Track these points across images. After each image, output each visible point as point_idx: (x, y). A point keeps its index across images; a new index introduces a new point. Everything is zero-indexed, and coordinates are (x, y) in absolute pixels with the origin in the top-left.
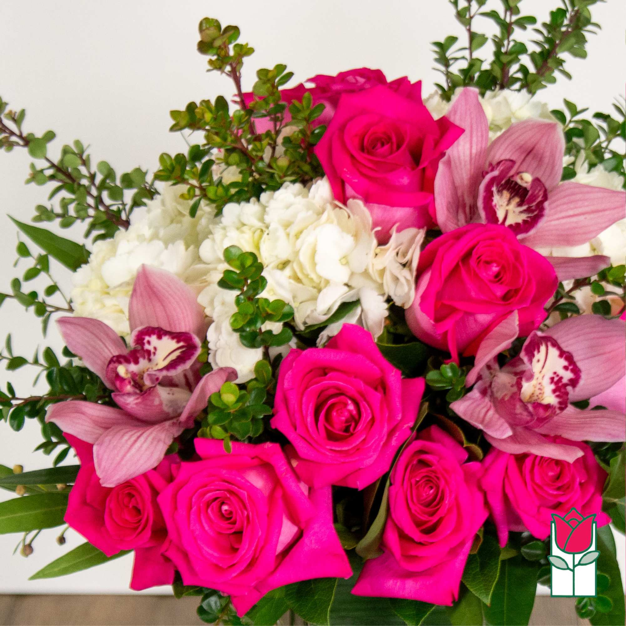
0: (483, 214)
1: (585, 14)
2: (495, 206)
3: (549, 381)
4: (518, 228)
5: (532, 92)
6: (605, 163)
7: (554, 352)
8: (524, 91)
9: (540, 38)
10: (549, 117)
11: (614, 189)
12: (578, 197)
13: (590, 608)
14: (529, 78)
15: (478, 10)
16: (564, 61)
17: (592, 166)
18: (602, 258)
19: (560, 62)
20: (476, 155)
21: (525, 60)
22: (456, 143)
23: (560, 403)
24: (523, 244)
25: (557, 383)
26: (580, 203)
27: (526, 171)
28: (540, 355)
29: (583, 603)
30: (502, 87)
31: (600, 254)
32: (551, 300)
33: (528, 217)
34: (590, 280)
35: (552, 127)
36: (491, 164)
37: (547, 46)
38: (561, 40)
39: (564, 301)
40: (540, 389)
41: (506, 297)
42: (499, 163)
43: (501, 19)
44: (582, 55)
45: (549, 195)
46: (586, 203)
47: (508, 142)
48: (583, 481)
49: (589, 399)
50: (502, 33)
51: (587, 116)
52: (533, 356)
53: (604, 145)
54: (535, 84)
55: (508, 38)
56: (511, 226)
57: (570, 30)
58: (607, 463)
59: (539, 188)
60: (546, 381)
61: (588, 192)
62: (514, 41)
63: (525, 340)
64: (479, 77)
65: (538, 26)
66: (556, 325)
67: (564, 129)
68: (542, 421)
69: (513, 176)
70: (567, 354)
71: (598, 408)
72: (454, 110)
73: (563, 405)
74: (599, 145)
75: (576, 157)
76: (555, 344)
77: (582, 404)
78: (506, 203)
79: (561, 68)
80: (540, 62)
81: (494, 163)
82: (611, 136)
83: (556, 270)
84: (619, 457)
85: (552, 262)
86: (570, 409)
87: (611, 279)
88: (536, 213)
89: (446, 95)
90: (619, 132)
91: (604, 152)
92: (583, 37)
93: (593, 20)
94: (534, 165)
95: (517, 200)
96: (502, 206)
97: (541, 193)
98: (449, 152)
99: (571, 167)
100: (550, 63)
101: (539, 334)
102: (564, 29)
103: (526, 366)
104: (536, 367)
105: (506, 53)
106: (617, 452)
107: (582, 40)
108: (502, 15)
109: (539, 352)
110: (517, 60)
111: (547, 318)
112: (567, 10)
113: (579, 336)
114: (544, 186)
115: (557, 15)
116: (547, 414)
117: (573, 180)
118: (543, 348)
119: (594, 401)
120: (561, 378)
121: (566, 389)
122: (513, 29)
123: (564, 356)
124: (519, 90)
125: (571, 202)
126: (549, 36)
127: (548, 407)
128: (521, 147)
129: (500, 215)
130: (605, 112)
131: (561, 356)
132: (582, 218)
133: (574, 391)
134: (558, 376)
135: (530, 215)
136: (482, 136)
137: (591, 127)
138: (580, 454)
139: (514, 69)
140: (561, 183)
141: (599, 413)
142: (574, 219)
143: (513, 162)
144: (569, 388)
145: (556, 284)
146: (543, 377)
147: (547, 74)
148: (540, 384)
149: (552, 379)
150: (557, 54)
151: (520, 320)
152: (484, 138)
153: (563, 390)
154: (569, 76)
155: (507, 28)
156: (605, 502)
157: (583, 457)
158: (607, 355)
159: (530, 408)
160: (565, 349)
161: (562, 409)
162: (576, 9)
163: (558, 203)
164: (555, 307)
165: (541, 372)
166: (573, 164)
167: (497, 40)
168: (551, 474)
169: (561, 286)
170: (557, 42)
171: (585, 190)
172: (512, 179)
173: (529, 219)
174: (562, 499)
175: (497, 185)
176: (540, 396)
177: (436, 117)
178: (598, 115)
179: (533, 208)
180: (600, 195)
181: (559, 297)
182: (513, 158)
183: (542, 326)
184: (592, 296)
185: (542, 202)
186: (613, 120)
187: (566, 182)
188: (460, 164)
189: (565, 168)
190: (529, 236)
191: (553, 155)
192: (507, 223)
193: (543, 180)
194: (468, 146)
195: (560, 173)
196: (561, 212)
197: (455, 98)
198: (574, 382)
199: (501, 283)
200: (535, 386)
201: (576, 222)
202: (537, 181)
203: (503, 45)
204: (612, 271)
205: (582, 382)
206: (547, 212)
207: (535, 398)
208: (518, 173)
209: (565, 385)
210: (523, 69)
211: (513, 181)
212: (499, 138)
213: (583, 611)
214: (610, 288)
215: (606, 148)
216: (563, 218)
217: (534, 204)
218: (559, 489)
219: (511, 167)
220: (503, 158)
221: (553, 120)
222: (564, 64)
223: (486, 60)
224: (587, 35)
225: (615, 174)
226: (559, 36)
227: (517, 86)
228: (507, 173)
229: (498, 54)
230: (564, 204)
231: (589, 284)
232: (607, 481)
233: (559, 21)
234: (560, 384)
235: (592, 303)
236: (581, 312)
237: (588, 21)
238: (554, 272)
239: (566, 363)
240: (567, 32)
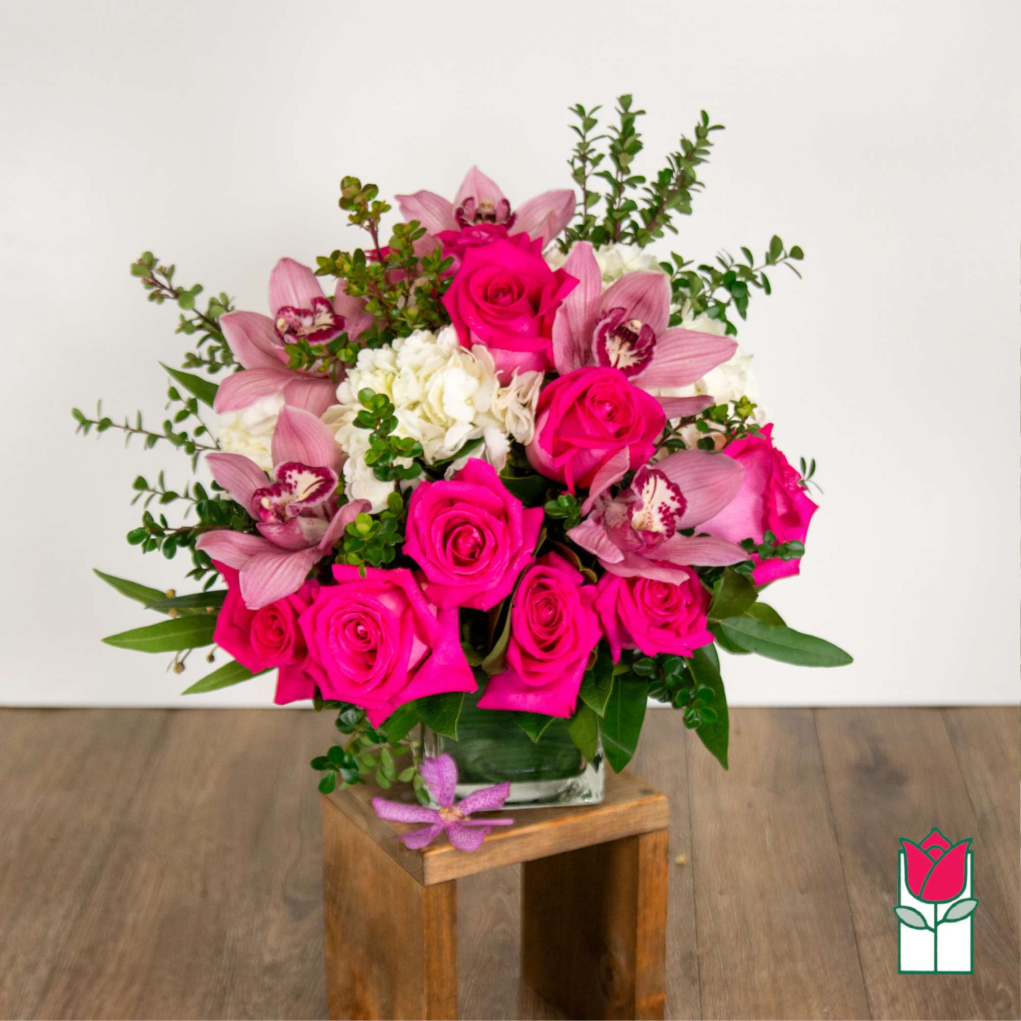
0: (596, 358)
1: (691, 174)
2: (608, 350)
3: (657, 510)
4: (628, 371)
5: (642, 246)
6: (709, 310)
7: (662, 484)
8: (635, 245)
9: (649, 196)
10: (658, 269)
11: (717, 334)
12: (684, 342)
13: (696, 719)
14: (639, 233)
15: (592, 170)
16: (671, 217)
17: (697, 313)
18: (706, 398)
19: (667, 218)
20: (590, 303)
21: (635, 216)
22: (571, 293)
23: (668, 531)
24: (633, 385)
25: (664, 513)
26: (685, 348)
27: (636, 319)
28: (649, 487)
29: (690, 715)
30: (615, 242)
31: (704, 394)
32: (660, 437)
33: (639, 360)
34: (695, 418)
35: (659, 278)
36: (604, 312)
37: (655, 204)
38: (668, 198)
39: (671, 437)
40: (649, 518)
41: (618, 434)
42: (611, 311)
43: (613, 179)
44: (687, 211)
45: (657, 340)
46: (692, 348)
47: (619, 292)
48: (689, 603)
49: (695, 527)
50: (615, 191)
51: (693, 268)
52: (643, 487)
53: (708, 294)
54: (644, 238)
55: (620, 196)
56: (622, 369)
57: (676, 188)
58: (711, 585)
59: (648, 333)
60: (655, 511)
61: (693, 338)
62: (625, 198)
63: (635, 473)
64: (594, 232)
65: (647, 185)
66: (664, 458)
67: (671, 280)
68: (651, 547)
69: (624, 323)
70: (674, 486)
71: (703, 535)
72: (570, 262)
73: (670, 533)
74: (704, 295)
75: (682, 305)
76: (663, 477)
77: (688, 532)
78: (618, 347)
79: (668, 224)
80: (649, 218)
81: (607, 310)
82: (715, 286)
83: (664, 409)
84: (722, 581)
85: (660, 402)
86: (677, 536)
87: (714, 417)
88: (645, 357)
89: (564, 249)
90: (721, 283)
91: (708, 301)
92: (689, 195)
93: (698, 179)
94: (644, 311)
95: (628, 345)
96: (614, 350)
97: (650, 339)
98: (567, 301)
99: (678, 314)
100: (659, 219)
101: (649, 467)
102: (671, 188)
103: (636, 497)
104: (646, 498)
105: (618, 210)
106: (721, 576)
107: (688, 198)
108: (614, 175)
109: (648, 483)
110: (628, 216)
111: (656, 453)
112: (674, 170)
113: (685, 469)
114: (652, 332)
115: (665, 175)
116: (656, 540)
117: (679, 326)
118: (652, 480)
119: (699, 529)
120: (669, 508)
121: (672, 518)
122: (624, 188)
123: (671, 487)
124: (630, 244)
125: (677, 347)
126: (658, 194)
127: (656, 534)
128: (631, 296)
129: (613, 359)
130: (709, 264)
131: (668, 487)
132: (687, 361)
133: (680, 520)
134: (665, 506)
135: (640, 359)
136: (596, 286)
137: (696, 278)
138: (686, 577)
139: (625, 225)
140: (668, 329)
141: (703, 540)
142: (680, 362)
143: (624, 310)
144: (676, 517)
145: (663, 422)
146: (652, 506)
147: (656, 228)
148: (649, 513)
149: (660, 509)
150: (664, 210)
151: (631, 455)
152: (598, 288)
153: (670, 519)
154: (675, 231)
155: (619, 187)
156: (709, 622)
157: (689, 580)
158: (711, 487)
159: (640, 535)
160: (673, 481)
161: (669, 536)
162: (682, 169)
163: (668, 346)
164: (663, 443)
165: (650, 502)
166: (680, 311)
167: (609, 198)
168: (659, 596)
169: (669, 423)
170: (665, 199)
171: (692, 335)
172: (623, 326)
173: (639, 363)
174: (670, 620)
175: (610, 331)
176: (649, 524)
177: (553, 268)
178: (703, 268)
179: (643, 352)
180: (704, 340)
181: (667, 434)
182: (624, 306)
183: (651, 460)
184: (696, 433)
185: (650, 347)
186: (716, 271)
187: (673, 328)
188: (576, 311)
189: (672, 316)
190: (639, 378)
191: (660, 304)
192: (619, 366)
193: (652, 326)
194: (583, 295)
195: (667, 320)
196: (668, 355)
197: (571, 251)
198: (680, 512)
199: (614, 422)
200: (644, 516)
201: (683, 365)
202: (646, 327)
203: (615, 203)
204: (715, 410)
205: (688, 512)
206: (655, 356)
207: (645, 526)
208: (629, 320)
209: (673, 514)
210: (634, 225)
211: (624, 328)
212: (612, 288)
213: (690, 722)
214: (713, 425)
215: (710, 297)
216: (670, 361)
217: (644, 348)
218: (667, 610)
219: (622, 315)
220: (615, 306)
221: (662, 271)
222: (671, 220)
223: (599, 216)
224: (691, 192)
225: (718, 321)
226: (666, 194)
227: (628, 240)
228: (619, 320)
229: (610, 211)
230: (672, 348)
231: (694, 422)
232: (711, 602)
233: (667, 181)
234: (668, 514)
235: (697, 440)
236: (687, 447)
237: (693, 180)
238: (662, 411)
239: (673, 494)
240: (673, 191)
